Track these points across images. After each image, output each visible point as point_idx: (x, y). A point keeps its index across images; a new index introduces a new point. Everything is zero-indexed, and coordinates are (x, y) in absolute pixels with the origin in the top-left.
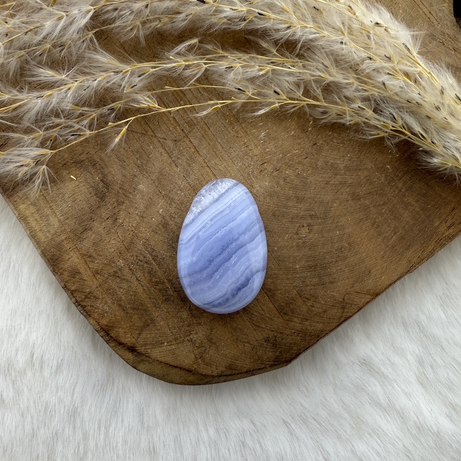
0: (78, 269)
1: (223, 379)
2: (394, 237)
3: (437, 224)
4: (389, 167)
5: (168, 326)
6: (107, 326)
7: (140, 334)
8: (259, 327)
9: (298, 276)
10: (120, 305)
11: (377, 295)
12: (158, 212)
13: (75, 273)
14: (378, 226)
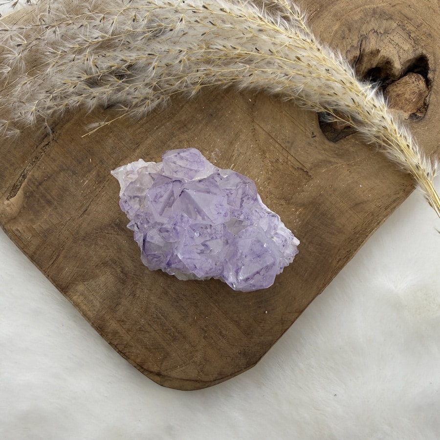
0: (116, 330)
1: (217, 382)
2: (306, 274)
3: (330, 261)
4: (295, 231)
5: (178, 355)
6: (141, 362)
7: (162, 364)
8: (233, 345)
9: (252, 309)
10: (146, 348)
11: (301, 312)
12: (160, 285)
13: (115, 333)
14: (295, 269)
